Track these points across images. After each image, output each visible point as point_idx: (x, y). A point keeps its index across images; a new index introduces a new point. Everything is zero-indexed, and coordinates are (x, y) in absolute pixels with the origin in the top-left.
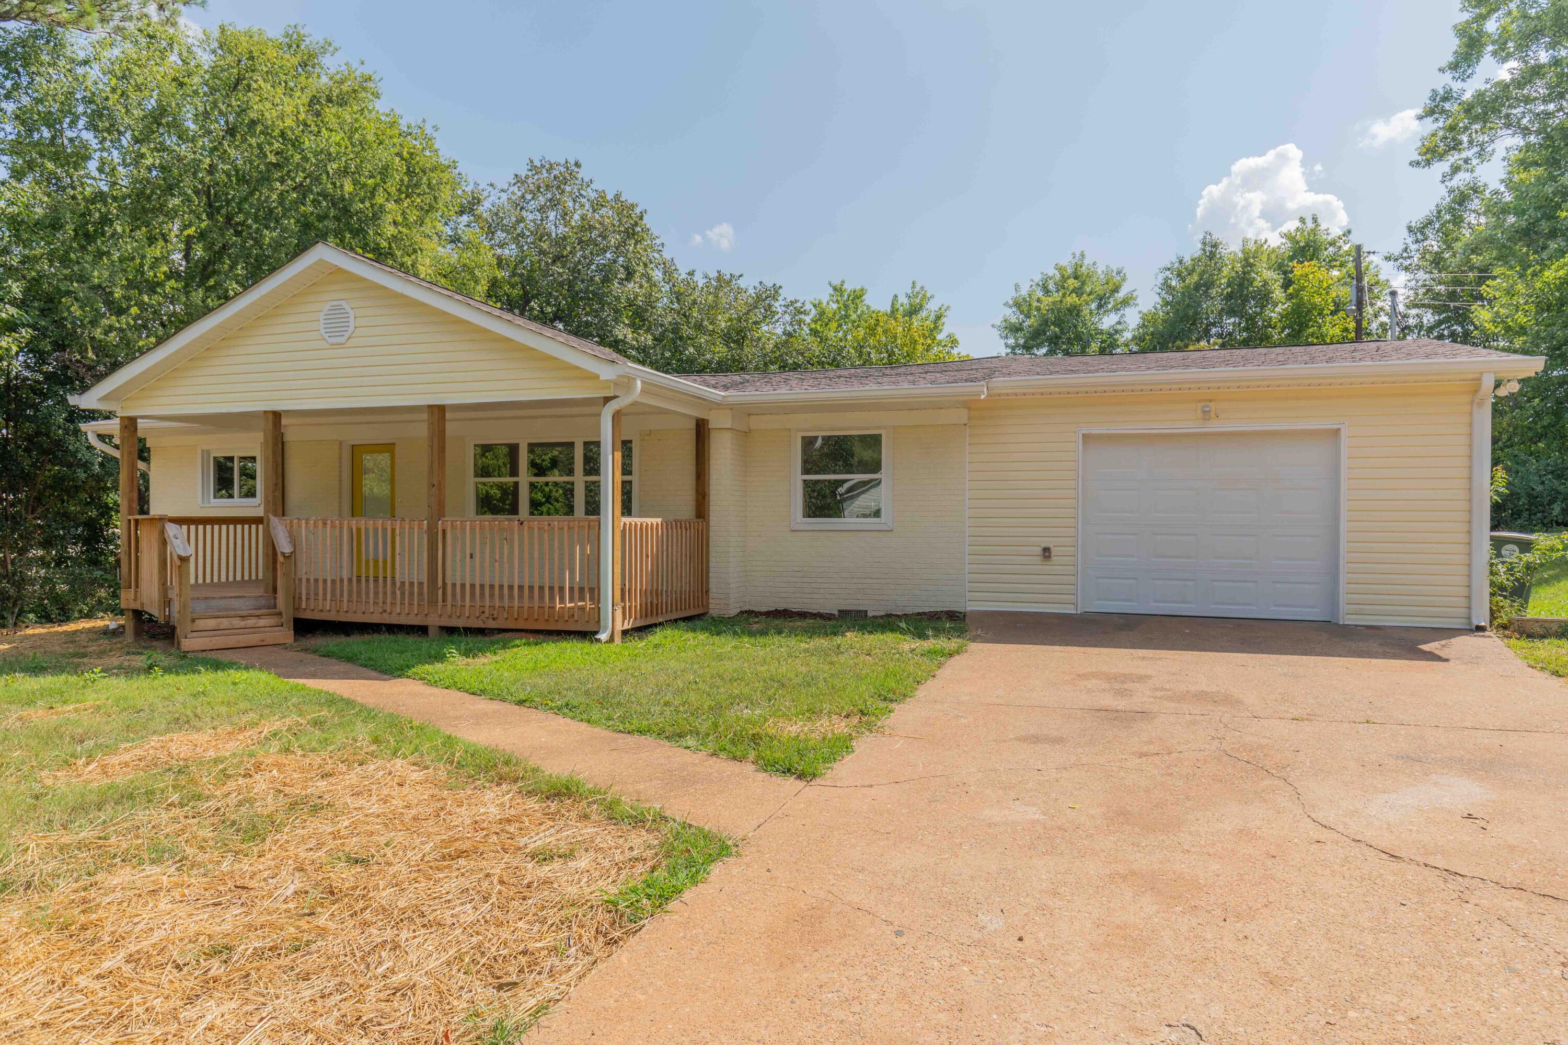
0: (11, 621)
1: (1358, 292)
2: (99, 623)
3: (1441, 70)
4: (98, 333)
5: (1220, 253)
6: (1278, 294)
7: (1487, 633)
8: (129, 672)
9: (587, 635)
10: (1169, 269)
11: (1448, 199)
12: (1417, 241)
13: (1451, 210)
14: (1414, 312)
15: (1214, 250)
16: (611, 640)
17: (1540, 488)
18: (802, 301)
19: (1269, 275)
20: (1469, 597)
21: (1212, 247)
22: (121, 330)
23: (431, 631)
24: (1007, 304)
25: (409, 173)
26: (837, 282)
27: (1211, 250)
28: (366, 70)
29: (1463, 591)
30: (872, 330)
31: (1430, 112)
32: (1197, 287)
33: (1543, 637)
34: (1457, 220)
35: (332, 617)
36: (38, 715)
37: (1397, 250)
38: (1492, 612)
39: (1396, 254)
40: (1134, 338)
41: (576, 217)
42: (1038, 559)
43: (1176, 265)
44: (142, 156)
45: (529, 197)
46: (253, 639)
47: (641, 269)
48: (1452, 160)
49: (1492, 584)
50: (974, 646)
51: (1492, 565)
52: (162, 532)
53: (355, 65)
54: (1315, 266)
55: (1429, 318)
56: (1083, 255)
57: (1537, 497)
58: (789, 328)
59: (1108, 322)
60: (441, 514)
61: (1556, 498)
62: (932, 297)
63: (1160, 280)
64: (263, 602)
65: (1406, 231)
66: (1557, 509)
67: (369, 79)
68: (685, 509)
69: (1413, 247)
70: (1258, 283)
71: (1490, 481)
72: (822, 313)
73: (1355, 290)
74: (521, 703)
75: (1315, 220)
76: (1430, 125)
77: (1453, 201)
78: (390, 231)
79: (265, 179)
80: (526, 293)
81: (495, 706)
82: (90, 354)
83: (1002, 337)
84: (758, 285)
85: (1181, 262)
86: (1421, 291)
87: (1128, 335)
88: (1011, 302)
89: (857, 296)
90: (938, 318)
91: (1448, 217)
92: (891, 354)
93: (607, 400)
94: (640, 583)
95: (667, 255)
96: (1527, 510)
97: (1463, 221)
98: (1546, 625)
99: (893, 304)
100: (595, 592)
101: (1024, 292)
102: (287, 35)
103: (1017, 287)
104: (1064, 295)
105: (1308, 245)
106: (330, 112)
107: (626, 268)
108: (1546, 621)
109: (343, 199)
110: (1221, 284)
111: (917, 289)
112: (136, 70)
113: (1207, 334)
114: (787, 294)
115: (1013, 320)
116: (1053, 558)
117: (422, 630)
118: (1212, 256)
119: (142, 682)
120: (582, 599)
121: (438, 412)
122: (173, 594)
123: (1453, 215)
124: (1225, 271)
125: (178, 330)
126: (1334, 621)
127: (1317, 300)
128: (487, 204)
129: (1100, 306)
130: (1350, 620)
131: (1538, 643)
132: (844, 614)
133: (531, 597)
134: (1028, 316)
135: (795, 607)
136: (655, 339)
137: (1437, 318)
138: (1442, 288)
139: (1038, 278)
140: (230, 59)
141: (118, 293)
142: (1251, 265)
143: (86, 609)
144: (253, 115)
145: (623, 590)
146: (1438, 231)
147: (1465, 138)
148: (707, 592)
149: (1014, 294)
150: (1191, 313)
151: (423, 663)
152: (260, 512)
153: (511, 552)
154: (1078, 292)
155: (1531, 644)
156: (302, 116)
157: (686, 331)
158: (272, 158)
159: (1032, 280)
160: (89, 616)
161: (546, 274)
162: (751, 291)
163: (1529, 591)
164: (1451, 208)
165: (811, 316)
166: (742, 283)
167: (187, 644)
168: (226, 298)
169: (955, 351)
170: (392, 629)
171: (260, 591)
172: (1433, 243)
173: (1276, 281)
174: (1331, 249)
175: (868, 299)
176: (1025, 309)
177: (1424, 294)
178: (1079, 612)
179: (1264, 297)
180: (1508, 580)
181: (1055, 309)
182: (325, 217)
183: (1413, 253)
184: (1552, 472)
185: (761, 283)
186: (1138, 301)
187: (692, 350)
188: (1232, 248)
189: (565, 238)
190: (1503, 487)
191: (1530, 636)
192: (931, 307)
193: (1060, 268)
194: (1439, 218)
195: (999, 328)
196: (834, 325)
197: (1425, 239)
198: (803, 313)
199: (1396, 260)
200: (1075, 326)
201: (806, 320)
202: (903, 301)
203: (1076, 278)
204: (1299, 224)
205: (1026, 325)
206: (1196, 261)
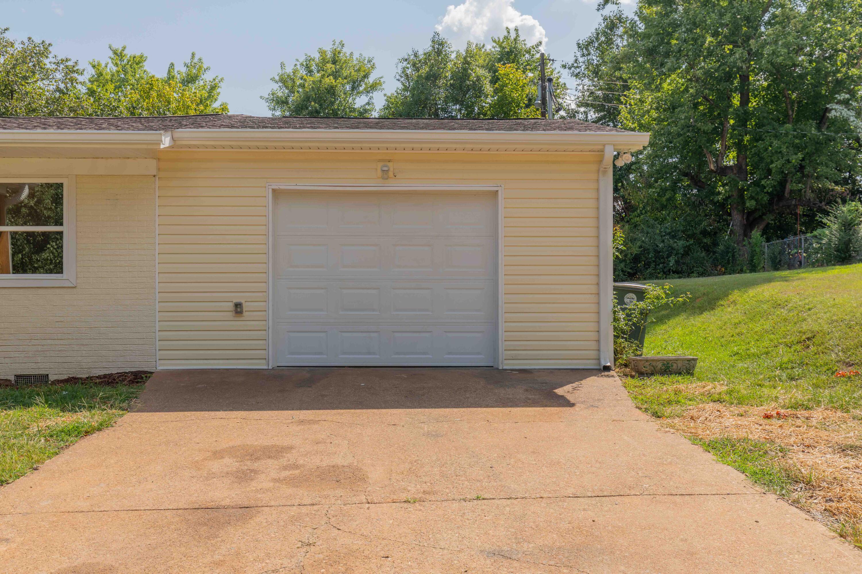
1: (542, 90)
5: (445, 51)
6: (488, 88)
7: (612, 373)
10: (406, 60)
11: (603, 25)
12: (583, 55)
13: (605, 34)
14: (582, 109)
15: (441, 47)
17: (661, 245)
18: (74, 60)
19: (481, 72)
20: (598, 341)
21: (439, 45)
24: (273, 79)
26: (118, 47)
27: (438, 49)
29: (593, 335)
30: (146, 94)
32: (427, 78)
33: (652, 374)
34: (609, 42)
37: (570, 60)
38: (616, 352)
39: (570, 63)
42: (230, 315)
43: (412, 57)
49: (615, 329)
50: (130, 417)
51: (615, 312)
54: (513, 67)
55: (592, 115)
56: (342, 45)
57: (660, 252)
58: (62, 86)
59: (360, 102)
61: (672, 253)
62: (208, 69)
63: (400, 71)
65: (576, 47)
69: (581, 59)
70: (473, 77)
71: (612, 239)
72: (100, 74)
73: (540, 89)
75: (516, 31)
77: (606, 27)
83: (270, 109)
84: (26, 41)
85: (416, 55)
86: (587, 94)
87: (375, 114)
88: (277, 78)
89: (137, 62)
90: (213, 88)
91: (603, 39)
96: (654, 261)
97: (612, 43)
98: (654, 364)
99: (169, 71)
101: (289, 70)
103: (282, 65)
104: (323, 76)
105: (511, 52)
108: (653, 360)
110: (446, 77)
111: (196, 60)
115: (280, 94)
116: (245, 314)
118: (439, 53)
123: (607, 38)
124: (450, 65)
126: (495, 366)
127: (515, 95)
129: (353, 88)
130: (507, 365)
131: (648, 381)
132: (22, 381)
134: (292, 91)
137: (597, 115)
138: (599, 93)
139: (302, 59)
142: (469, 63)
146: (597, 49)
149: (280, 71)
150: (423, 97)
154: (336, 75)
155: (642, 382)
159: (297, 60)
162: (18, 46)
163: (644, 333)
164: (605, 32)
165: (87, 75)
166: (8, 37)
172: (594, 58)
173: (486, 78)
174: (527, 55)
175: (147, 66)
176: (290, 84)
177: (589, 96)
178: (270, 367)
179: (479, 91)
180: (626, 325)
181: (317, 86)
183: (581, 64)
184: (669, 234)
185: (30, 39)
186: (384, 86)
188: (455, 48)
190: (622, 245)
191: (641, 374)
192: (208, 77)
193: (322, 52)
194: (597, 39)
195: (267, 100)
196: (111, 87)
197: (589, 54)
198: (77, 72)
199: (570, 68)
200: (332, 103)
201: (80, 78)
202: (181, 70)
203: (334, 62)
204: (506, 33)
205: (290, 100)
206: (428, 55)
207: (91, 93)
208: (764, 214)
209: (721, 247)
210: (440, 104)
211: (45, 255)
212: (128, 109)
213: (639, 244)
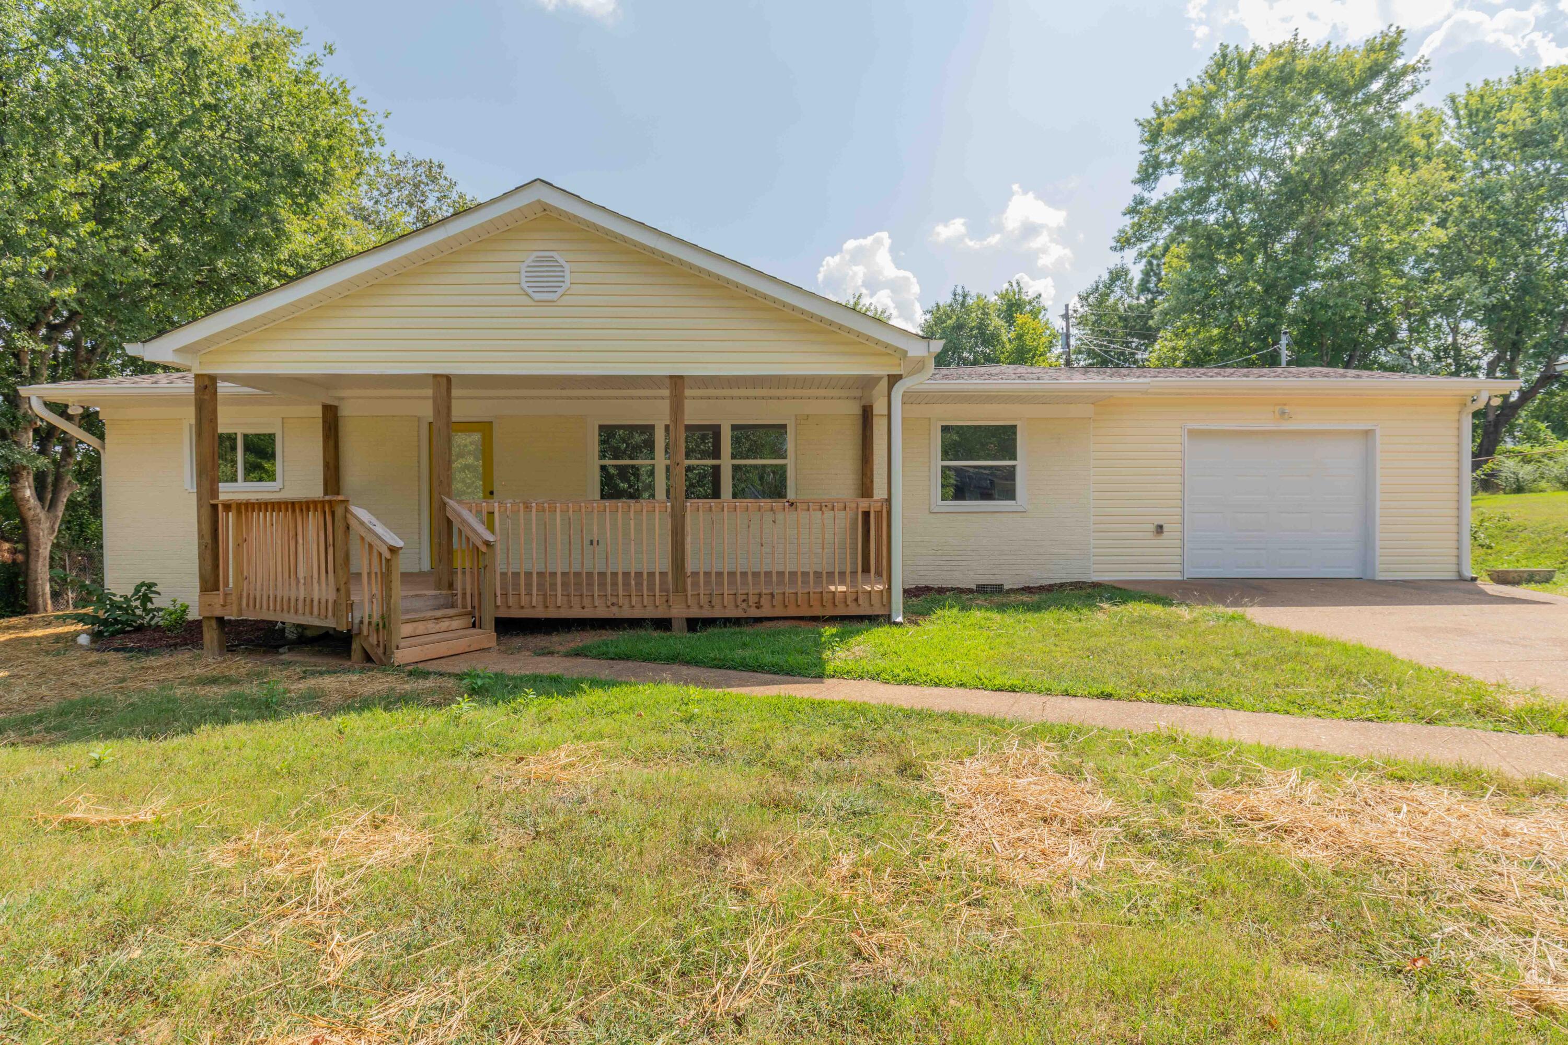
20: (1458, 556)
23: (675, 624)
35: (540, 613)
42: (1152, 535)
64: (441, 600)
93: (893, 378)
116: (1165, 533)
121: (680, 383)
132: (982, 589)
135: (935, 583)
142: (987, 314)
167: (400, 656)
178: (1185, 579)
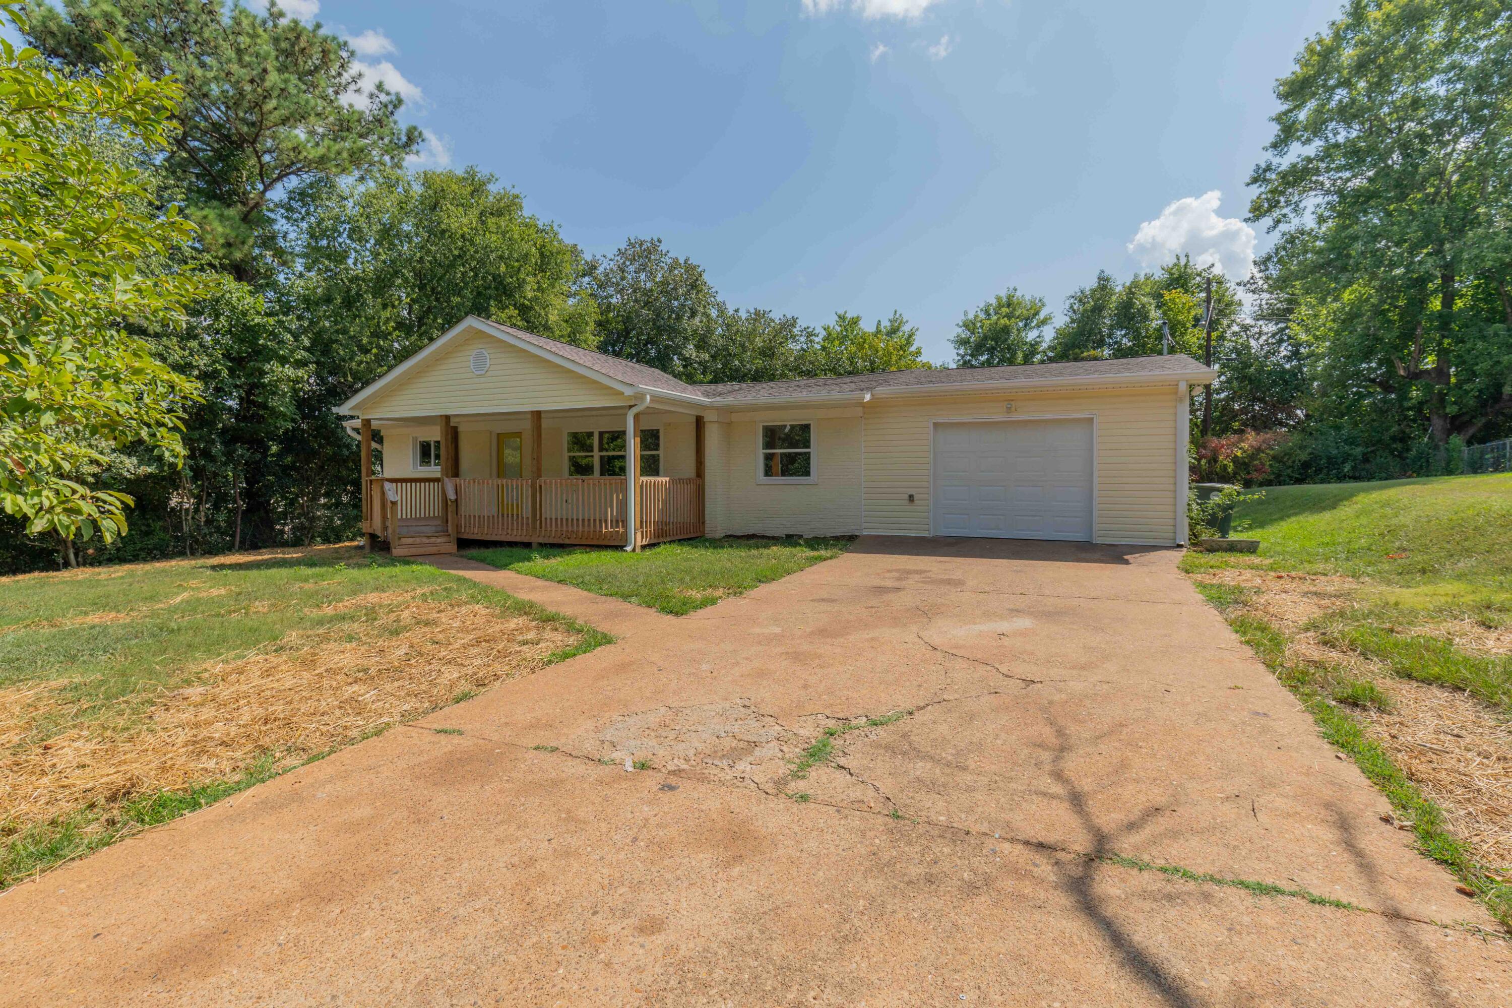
0: (307, 542)
2: (356, 543)
3: (1265, 149)
4: (354, 365)
5: (1111, 285)
6: (1153, 314)
8: (360, 566)
9: (620, 548)
10: (1073, 297)
12: (1261, 271)
15: (1106, 283)
16: (634, 550)
17: (1335, 452)
18: (813, 327)
19: (1146, 300)
20: (1175, 526)
21: (1105, 281)
22: (367, 363)
23: (534, 546)
24: (958, 325)
25: (542, 255)
26: (841, 312)
27: (1104, 284)
28: (515, 191)
30: (861, 347)
31: (1255, 180)
32: (1093, 311)
35: (479, 537)
36: (309, 586)
37: (1246, 278)
38: (1191, 536)
39: (1246, 280)
40: (1049, 347)
41: (659, 275)
43: (1079, 294)
44: (379, 254)
45: (628, 263)
46: (433, 550)
47: (701, 309)
48: (1275, 215)
52: (382, 487)
53: (509, 188)
54: (1181, 292)
56: (1015, 290)
58: (805, 346)
59: (1031, 336)
60: (540, 476)
61: (1348, 459)
62: (907, 322)
63: (1067, 306)
64: (440, 528)
66: (1347, 468)
67: (517, 197)
68: (689, 470)
69: (1258, 276)
70: (1138, 305)
72: (830, 334)
74: (560, 582)
75: (1187, 256)
76: (1255, 191)
78: (530, 295)
79: (452, 265)
80: (626, 328)
81: (547, 583)
82: (350, 379)
83: (955, 349)
84: (782, 317)
85: (1082, 292)
86: (1265, 307)
87: (1044, 345)
88: (961, 324)
89: (855, 322)
90: (910, 336)
91: (1283, 253)
92: (872, 363)
93: (631, 407)
94: (653, 517)
95: (719, 298)
98: (1237, 544)
99: (877, 327)
100: (624, 521)
101: (971, 316)
102: (467, 172)
103: (966, 313)
104: (998, 319)
105: (1180, 277)
106: (491, 221)
107: (691, 309)
108: (1239, 542)
109: (499, 275)
110: (1111, 307)
111: (897, 315)
112: (375, 201)
113: (1101, 343)
114: (802, 323)
115: (963, 336)
116: (914, 501)
117: (527, 545)
118: (1104, 288)
119: (366, 571)
120: (618, 526)
121: (537, 415)
122: (389, 524)
123: (1287, 252)
124: (1115, 297)
125: (401, 361)
126: (1091, 541)
127: (1180, 317)
128: (601, 269)
129: (1026, 325)
130: (1100, 541)
132: (788, 537)
133: (589, 525)
134: (973, 333)
135: (759, 532)
136: (712, 356)
138: (1280, 305)
139: (982, 305)
140: (430, 192)
141: (365, 340)
142: (1133, 293)
143: (351, 535)
144: (443, 226)
145: (642, 522)
146: (1276, 264)
147: (1282, 199)
148: (703, 523)
149: (964, 318)
151: (518, 561)
152: (438, 475)
153: (578, 499)
154: (1009, 316)
156: (474, 225)
157: (733, 349)
158: (456, 253)
159: (978, 308)
160: (352, 540)
161: (638, 316)
162: (777, 321)
164: (1285, 247)
165: (821, 336)
166: (772, 315)
167: (396, 552)
168: (431, 340)
169: (919, 359)
170: (512, 544)
171: (439, 522)
172: (1274, 272)
173: (1151, 304)
174: (1198, 278)
175: (862, 324)
176: (972, 327)
177: (1267, 310)
178: (931, 536)
179: (1144, 317)
181: (994, 327)
182: (489, 288)
183: (1258, 280)
185: (784, 316)
186: (1053, 321)
187: (737, 363)
188: (1121, 281)
189: (651, 290)
191: (1209, 551)
192: (906, 328)
193: (998, 298)
194: (1276, 254)
195: (953, 342)
196: (837, 343)
197: (1267, 270)
198: (815, 335)
199: (1245, 285)
200: (1006, 340)
201: (817, 339)
202: (886, 324)
203: (1009, 306)
204: (1175, 261)
205: (972, 340)
206: (1093, 291)
207: (824, 348)
208: (1473, 417)
209: (1413, 453)
210: (1105, 331)
211: (796, 465)
212: (848, 359)
213: (1309, 450)
